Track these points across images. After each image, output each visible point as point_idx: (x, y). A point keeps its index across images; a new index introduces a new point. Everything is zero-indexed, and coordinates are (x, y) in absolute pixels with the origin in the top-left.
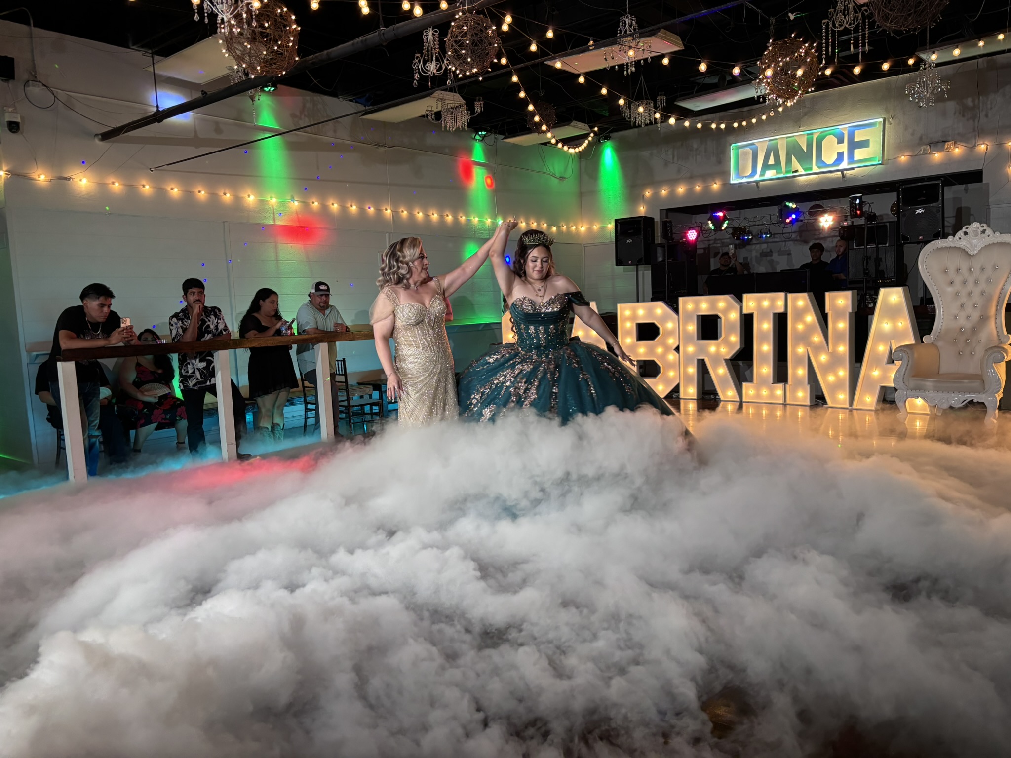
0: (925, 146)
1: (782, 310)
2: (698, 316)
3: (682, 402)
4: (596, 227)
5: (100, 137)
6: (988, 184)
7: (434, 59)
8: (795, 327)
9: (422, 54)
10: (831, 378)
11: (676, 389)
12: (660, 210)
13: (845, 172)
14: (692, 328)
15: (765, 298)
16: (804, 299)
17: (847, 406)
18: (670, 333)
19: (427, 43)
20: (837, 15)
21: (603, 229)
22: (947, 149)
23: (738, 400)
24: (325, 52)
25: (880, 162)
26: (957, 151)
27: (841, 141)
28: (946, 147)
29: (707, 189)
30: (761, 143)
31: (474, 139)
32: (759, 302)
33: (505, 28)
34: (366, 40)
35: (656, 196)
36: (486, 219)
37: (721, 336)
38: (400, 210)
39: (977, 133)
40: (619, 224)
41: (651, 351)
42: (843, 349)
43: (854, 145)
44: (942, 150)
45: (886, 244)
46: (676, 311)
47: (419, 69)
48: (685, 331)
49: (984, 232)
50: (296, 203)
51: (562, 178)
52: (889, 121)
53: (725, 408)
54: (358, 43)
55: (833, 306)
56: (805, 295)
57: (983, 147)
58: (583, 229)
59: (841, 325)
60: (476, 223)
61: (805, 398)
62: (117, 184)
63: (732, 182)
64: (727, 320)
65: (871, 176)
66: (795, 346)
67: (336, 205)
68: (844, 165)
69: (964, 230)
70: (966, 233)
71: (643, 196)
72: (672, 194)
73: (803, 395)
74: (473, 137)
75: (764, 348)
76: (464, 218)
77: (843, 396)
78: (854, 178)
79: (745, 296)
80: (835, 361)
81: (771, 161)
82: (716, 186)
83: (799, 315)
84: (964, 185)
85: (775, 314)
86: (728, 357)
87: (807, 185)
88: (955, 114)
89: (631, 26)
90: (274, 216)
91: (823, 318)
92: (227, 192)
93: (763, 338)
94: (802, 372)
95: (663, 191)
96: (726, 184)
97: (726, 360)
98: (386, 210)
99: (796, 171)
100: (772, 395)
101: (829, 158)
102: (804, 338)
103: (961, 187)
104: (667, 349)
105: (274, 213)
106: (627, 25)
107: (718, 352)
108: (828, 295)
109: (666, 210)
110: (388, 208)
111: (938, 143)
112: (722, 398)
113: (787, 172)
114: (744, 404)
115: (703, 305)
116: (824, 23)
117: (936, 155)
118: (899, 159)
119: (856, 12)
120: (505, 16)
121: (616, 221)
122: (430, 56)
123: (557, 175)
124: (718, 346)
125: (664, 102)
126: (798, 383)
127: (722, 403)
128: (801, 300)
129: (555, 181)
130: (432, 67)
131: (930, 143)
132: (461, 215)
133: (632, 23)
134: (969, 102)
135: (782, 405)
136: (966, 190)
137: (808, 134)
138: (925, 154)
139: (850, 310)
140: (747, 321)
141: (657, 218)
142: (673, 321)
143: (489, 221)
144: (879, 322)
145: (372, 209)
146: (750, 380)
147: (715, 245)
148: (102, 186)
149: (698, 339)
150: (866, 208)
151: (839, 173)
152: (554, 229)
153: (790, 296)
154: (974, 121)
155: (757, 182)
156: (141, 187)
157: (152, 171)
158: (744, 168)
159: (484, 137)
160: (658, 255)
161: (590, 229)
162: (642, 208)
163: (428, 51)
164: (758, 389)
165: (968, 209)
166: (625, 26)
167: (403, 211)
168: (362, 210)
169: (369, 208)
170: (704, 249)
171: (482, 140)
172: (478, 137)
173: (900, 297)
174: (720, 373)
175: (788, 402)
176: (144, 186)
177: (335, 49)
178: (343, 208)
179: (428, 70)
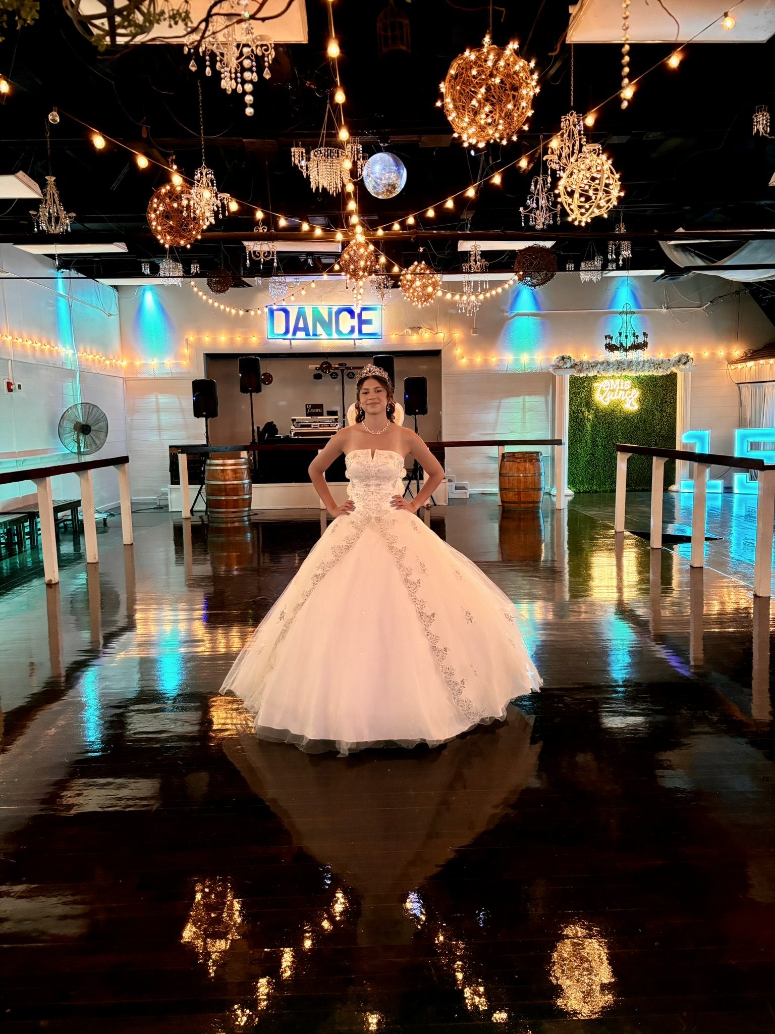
0: (406, 329)
4: (138, 363)
12: (204, 354)
13: (356, 341)
21: (146, 365)
22: (421, 333)
26: (427, 335)
29: (246, 341)
35: (199, 340)
36: (68, 350)
39: (437, 325)
44: (417, 333)
51: (110, 315)
57: (442, 334)
58: (124, 363)
60: (63, 353)
65: (373, 346)
68: (356, 335)
71: (187, 339)
72: (214, 340)
76: (47, 347)
78: (361, 346)
82: (254, 339)
87: (328, 347)
95: (206, 337)
96: (264, 339)
98: (7, 337)
111: (416, 329)
117: (414, 336)
118: (392, 336)
123: (107, 311)
131: (410, 328)
132: (53, 345)
137: (329, 308)
138: (407, 334)
141: (202, 361)
143: (70, 352)
151: (350, 342)
161: (131, 365)
167: (17, 339)
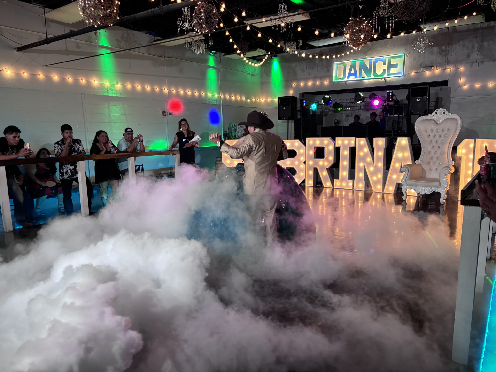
0: (423, 68)
1: (353, 146)
2: (315, 147)
3: (306, 187)
4: (269, 100)
5: (17, 49)
6: (450, 88)
7: (188, 21)
8: (359, 154)
9: (182, 18)
10: (375, 178)
11: (304, 182)
12: (300, 93)
13: (386, 79)
14: (312, 153)
15: (346, 140)
16: (364, 140)
17: (381, 191)
18: (301, 155)
19: (184, 13)
20: (380, 9)
21: (272, 101)
22: (433, 70)
23: (332, 187)
24: (133, 15)
25: (402, 75)
26: (437, 71)
27: (384, 64)
28: (432, 69)
29: (322, 84)
30: (348, 63)
31: (210, 55)
32: (343, 141)
33: (222, 10)
34: (153, 11)
35: (298, 86)
36: (215, 95)
37: (325, 157)
38: (172, 90)
39: (447, 63)
40: (280, 100)
41: (293, 163)
42: (381, 165)
43: (390, 66)
44: (430, 70)
45: (403, 115)
46: (305, 144)
47: (180, 26)
48: (308, 154)
49: (444, 113)
50: (119, 85)
51: (253, 75)
52: (407, 55)
53: (326, 191)
54: (149, 12)
55: (377, 145)
56: (364, 139)
57: (449, 70)
58: (263, 101)
59: (380, 154)
60: (210, 96)
61: (362, 187)
62: (26, 74)
63: (334, 81)
64: (328, 149)
65: (398, 81)
66: (359, 162)
67: (139, 87)
68: (386, 76)
69: (436, 111)
70: (436, 113)
71: (292, 85)
72: (306, 85)
73: (361, 186)
74: (209, 54)
75: (344, 163)
76: (204, 94)
77: (380, 187)
78: (390, 82)
79: (337, 138)
80: (377, 170)
81: (353, 72)
82: (326, 83)
83: (362, 148)
84: (440, 87)
85: (350, 147)
86: (328, 167)
87: (369, 84)
88: (437, 53)
89: (284, 8)
90: (108, 92)
91: (372, 150)
92: (83, 78)
93: (344, 158)
94: (362, 175)
95: (301, 84)
96: (331, 82)
97: (327, 169)
98: (165, 89)
99: (364, 77)
100: (347, 185)
101: (379, 72)
102: (363, 159)
103: (439, 88)
104: (300, 162)
105: (108, 90)
106: (283, 8)
107: (323, 165)
108: (375, 139)
109: (303, 93)
110: (166, 89)
111: (429, 67)
112: (324, 186)
113: (360, 77)
114: (335, 189)
115: (317, 142)
116: (374, 13)
117: (428, 73)
118: (411, 74)
119: (389, 8)
120: (222, 4)
121: (279, 98)
122: (186, 19)
123: (251, 73)
124: (324, 162)
125: (301, 43)
126: (360, 180)
127: (325, 188)
128: (362, 141)
129: (249, 77)
130: (187, 25)
131: (425, 67)
132: (202, 92)
133: (285, 7)
134: (443, 47)
135: (352, 190)
136: (441, 89)
137: (370, 60)
138: (422, 72)
139: (384, 147)
140: (337, 150)
141: (298, 97)
142: (303, 149)
143: (216, 96)
144: (397, 153)
145: (158, 89)
146: (338, 178)
147: (325, 111)
148: (18, 75)
149: (315, 158)
150: (394, 97)
151: (383, 79)
152: (249, 100)
153: (357, 139)
154: (446, 57)
155: (346, 82)
156: (38, 75)
157: (44, 67)
158: (340, 75)
159: (214, 54)
160: (298, 115)
161: (266, 101)
162: (291, 92)
163: (185, 17)
164: (341, 182)
165: (442, 98)
166: (281, 8)
167: (173, 90)
168: (153, 89)
169: (156, 88)
170: (321, 112)
171: (213, 55)
172: (211, 54)
173: (406, 142)
174: (324, 174)
175: (355, 189)
176: (39, 75)
177: (138, 14)
178: (143, 88)
179: (185, 27)
